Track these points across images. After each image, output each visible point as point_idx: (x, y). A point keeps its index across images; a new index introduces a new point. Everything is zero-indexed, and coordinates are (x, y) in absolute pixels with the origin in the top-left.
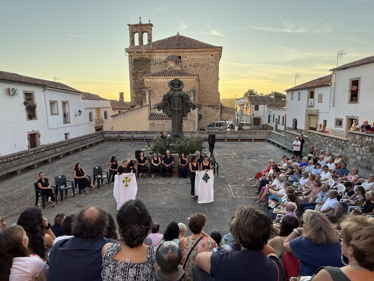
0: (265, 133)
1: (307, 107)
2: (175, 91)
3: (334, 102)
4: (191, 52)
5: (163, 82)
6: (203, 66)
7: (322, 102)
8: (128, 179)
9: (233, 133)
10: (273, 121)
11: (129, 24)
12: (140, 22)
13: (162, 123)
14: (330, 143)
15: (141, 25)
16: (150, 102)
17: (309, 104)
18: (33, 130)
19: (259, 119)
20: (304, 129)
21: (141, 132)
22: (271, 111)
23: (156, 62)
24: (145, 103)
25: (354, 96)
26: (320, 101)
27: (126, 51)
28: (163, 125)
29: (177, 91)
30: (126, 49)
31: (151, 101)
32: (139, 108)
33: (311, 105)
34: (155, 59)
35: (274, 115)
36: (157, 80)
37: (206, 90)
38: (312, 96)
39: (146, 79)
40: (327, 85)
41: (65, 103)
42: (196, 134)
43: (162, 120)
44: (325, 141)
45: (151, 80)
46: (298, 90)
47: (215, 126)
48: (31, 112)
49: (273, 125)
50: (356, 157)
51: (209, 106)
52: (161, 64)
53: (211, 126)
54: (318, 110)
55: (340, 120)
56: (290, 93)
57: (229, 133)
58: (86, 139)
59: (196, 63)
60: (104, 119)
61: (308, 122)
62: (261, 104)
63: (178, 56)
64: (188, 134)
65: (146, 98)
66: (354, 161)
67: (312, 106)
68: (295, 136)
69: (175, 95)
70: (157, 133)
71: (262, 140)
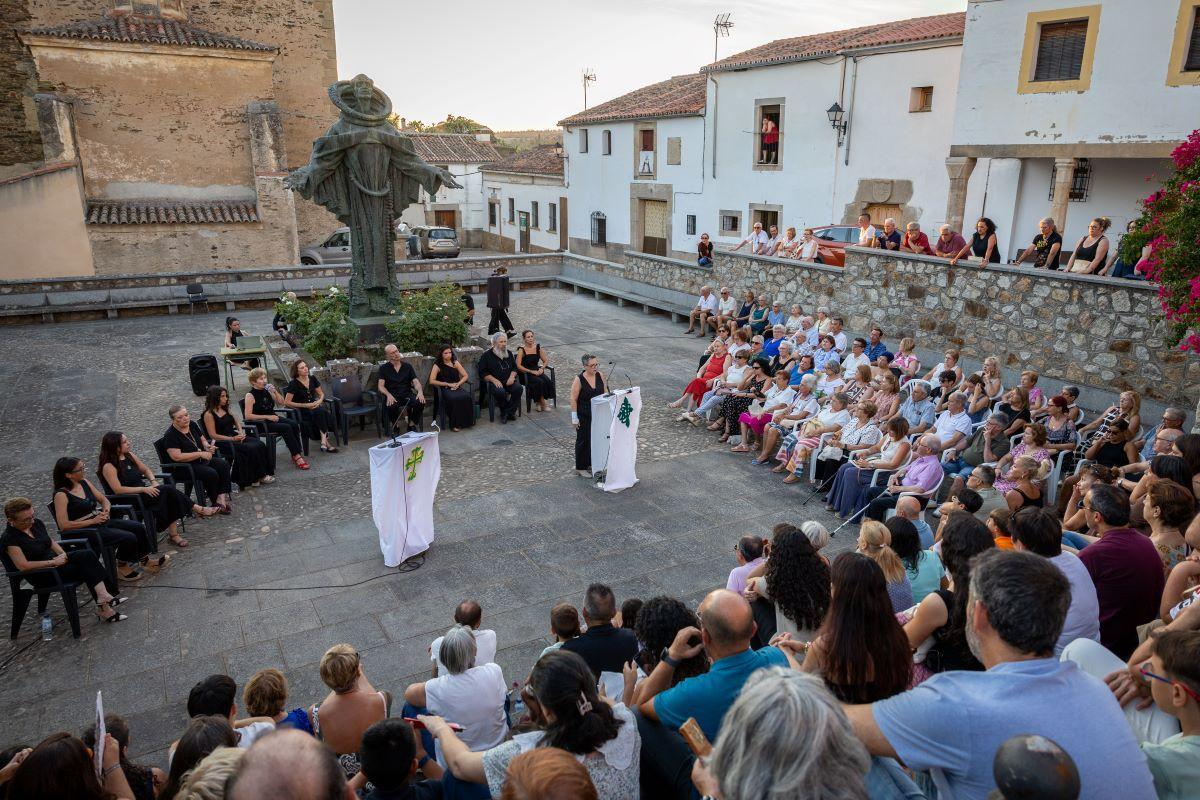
0: (546, 261)
1: (636, 178)
2: (367, 127)
3: (714, 164)
5: (127, 70)
7: (679, 164)
9: (451, 266)
10: (512, 219)
13: (153, 239)
14: (789, 281)
16: (77, 151)
17: (640, 170)
19: (453, 212)
20: (629, 243)
22: (496, 185)
24: (57, 156)
25: (769, 149)
26: (675, 158)
28: (158, 248)
29: (374, 124)
31: (82, 146)
32: (31, 176)
33: (646, 170)
35: (512, 201)
36: (95, 58)
37: (292, 107)
38: (647, 141)
39: (44, 52)
40: (696, 115)
42: (325, 276)
43: (151, 229)
44: (774, 276)
45: (67, 54)
46: (603, 123)
49: (512, 232)
50: (869, 312)
53: (333, 244)
54: (669, 187)
55: (734, 215)
56: (576, 131)
61: (639, 222)
62: (455, 162)
64: (295, 277)
65: (57, 136)
66: (866, 323)
67: (650, 175)
68: (664, 266)
69: (369, 140)
70: (163, 281)
71: (541, 285)
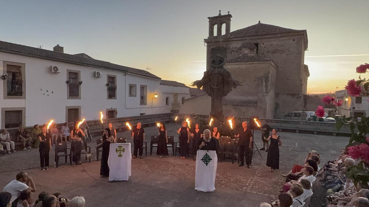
2: (215, 68)
4: (269, 38)
6: (283, 52)
8: (122, 148)
11: (209, 17)
12: (220, 14)
15: (220, 16)
18: (112, 108)
19: (363, 113)
21: (204, 116)
23: (233, 50)
27: (205, 42)
29: (217, 68)
30: (204, 40)
34: (231, 48)
36: (228, 67)
37: (285, 77)
41: (144, 87)
47: (293, 116)
48: (112, 92)
51: (288, 94)
52: (237, 51)
57: (302, 123)
58: (150, 118)
59: (275, 48)
60: (181, 104)
62: (364, 96)
63: (255, 43)
